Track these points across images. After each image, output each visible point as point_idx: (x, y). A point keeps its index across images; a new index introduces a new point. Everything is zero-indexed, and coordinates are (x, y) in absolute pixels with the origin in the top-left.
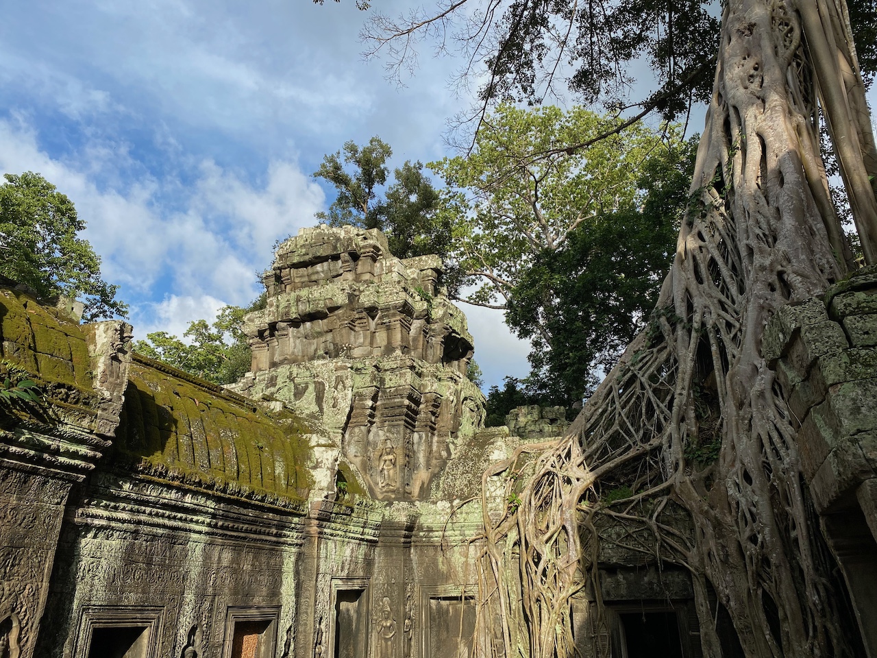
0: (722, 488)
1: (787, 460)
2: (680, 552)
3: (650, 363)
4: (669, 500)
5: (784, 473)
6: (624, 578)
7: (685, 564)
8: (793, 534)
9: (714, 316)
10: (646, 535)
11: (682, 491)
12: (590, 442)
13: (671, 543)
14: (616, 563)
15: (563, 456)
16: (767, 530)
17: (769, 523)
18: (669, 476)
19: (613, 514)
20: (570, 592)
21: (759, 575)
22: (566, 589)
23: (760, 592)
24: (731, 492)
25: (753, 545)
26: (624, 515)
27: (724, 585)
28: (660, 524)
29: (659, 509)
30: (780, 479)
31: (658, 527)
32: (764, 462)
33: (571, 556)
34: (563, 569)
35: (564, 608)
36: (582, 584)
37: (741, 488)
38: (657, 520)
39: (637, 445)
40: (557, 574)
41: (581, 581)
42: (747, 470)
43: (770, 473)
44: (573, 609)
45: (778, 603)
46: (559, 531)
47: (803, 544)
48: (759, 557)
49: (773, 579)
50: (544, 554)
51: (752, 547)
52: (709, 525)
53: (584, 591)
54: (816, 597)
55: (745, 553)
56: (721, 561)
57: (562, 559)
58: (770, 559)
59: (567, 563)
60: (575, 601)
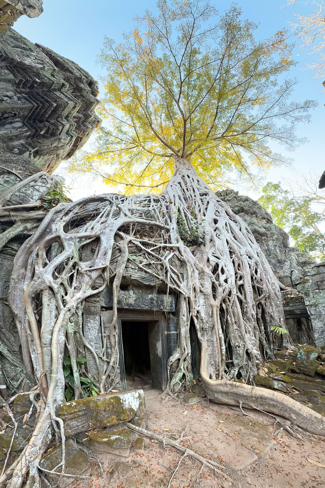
0: (205, 257)
4: (175, 254)
6: (134, 293)
7: (180, 290)
10: (159, 267)
13: (173, 277)
18: (174, 243)
19: (143, 247)
20: (88, 294)
21: (224, 300)
22: (83, 290)
24: (212, 259)
26: (149, 250)
31: (169, 266)
33: (97, 262)
34: (86, 271)
35: (77, 308)
36: (100, 289)
37: (221, 257)
38: (168, 261)
39: (159, 222)
40: (75, 274)
41: (100, 287)
42: (220, 252)
43: (231, 256)
44: (84, 311)
45: (232, 314)
46: (92, 239)
47: (249, 287)
48: (229, 290)
49: (231, 302)
50: (70, 248)
51: (226, 284)
52: (197, 272)
53: (99, 297)
54: (254, 311)
55: (219, 287)
56: (200, 291)
57: (85, 263)
58: (232, 292)
59: (90, 267)
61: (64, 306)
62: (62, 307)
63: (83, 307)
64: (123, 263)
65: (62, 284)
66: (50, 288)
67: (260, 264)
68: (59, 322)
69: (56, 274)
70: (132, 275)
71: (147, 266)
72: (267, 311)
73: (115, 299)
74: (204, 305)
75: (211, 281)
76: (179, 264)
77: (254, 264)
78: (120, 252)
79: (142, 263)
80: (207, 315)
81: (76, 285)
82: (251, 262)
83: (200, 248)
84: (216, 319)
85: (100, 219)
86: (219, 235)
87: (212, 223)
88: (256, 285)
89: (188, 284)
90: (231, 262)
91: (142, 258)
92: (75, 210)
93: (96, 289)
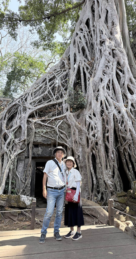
0: (84, 118)
1: (110, 109)
2: (65, 140)
3: (60, 74)
4: (64, 121)
5: (108, 114)
6: (41, 148)
7: (66, 144)
8: (107, 135)
10: (53, 132)
11: (69, 118)
12: (35, 96)
13: (62, 136)
14: (40, 142)
15: (24, 99)
16: (99, 133)
17: (100, 130)
18: (64, 112)
19: (42, 123)
20: (19, 153)
21: (93, 148)
22: (17, 151)
23: (91, 154)
24: (87, 119)
26: (46, 124)
29: (60, 124)
30: (107, 116)
31: (59, 130)
32: (101, 110)
33: (22, 138)
34: (18, 143)
35: (15, 159)
36: (24, 150)
37: (92, 118)
38: (58, 127)
39: (54, 100)
40: (14, 145)
41: (24, 148)
42: (95, 112)
43: (103, 114)
44: (18, 159)
45: (98, 157)
46: (18, 128)
47: (111, 137)
48: (95, 141)
49: (98, 149)
50: (10, 136)
51: (93, 138)
52: (77, 131)
53: (24, 153)
54: (113, 155)
55: (89, 140)
56: (79, 143)
57: (17, 139)
58: (98, 142)
59: (19, 141)
60: (19, 156)
61: (10, 159)
62: (9, 159)
63: (17, 158)
65: (10, 150)
66: (6, 152)
67: (124, 117)
68: (8, 165)
69: (8, 146)
70: (38, 140)
71: (46, 133)
72: (131, 154)
73: (30, 153)
74: (81, 152)
75: (86, 136)
76: (67, 127)
77: (121, 118)
78: (31, 129)
79: (43, 132)
80: (83, 158)
81: (15, 149)
82: (119, 116)
83: (83, 111)
84: (87, 161)
85: (18, 116)
86: (99, 96)
87: (99, 83)
88: (121, 135)
89: (71, 140)
90: (100, 120)
91: (43, 129)
92: (7, 116)
93: (23, 149)
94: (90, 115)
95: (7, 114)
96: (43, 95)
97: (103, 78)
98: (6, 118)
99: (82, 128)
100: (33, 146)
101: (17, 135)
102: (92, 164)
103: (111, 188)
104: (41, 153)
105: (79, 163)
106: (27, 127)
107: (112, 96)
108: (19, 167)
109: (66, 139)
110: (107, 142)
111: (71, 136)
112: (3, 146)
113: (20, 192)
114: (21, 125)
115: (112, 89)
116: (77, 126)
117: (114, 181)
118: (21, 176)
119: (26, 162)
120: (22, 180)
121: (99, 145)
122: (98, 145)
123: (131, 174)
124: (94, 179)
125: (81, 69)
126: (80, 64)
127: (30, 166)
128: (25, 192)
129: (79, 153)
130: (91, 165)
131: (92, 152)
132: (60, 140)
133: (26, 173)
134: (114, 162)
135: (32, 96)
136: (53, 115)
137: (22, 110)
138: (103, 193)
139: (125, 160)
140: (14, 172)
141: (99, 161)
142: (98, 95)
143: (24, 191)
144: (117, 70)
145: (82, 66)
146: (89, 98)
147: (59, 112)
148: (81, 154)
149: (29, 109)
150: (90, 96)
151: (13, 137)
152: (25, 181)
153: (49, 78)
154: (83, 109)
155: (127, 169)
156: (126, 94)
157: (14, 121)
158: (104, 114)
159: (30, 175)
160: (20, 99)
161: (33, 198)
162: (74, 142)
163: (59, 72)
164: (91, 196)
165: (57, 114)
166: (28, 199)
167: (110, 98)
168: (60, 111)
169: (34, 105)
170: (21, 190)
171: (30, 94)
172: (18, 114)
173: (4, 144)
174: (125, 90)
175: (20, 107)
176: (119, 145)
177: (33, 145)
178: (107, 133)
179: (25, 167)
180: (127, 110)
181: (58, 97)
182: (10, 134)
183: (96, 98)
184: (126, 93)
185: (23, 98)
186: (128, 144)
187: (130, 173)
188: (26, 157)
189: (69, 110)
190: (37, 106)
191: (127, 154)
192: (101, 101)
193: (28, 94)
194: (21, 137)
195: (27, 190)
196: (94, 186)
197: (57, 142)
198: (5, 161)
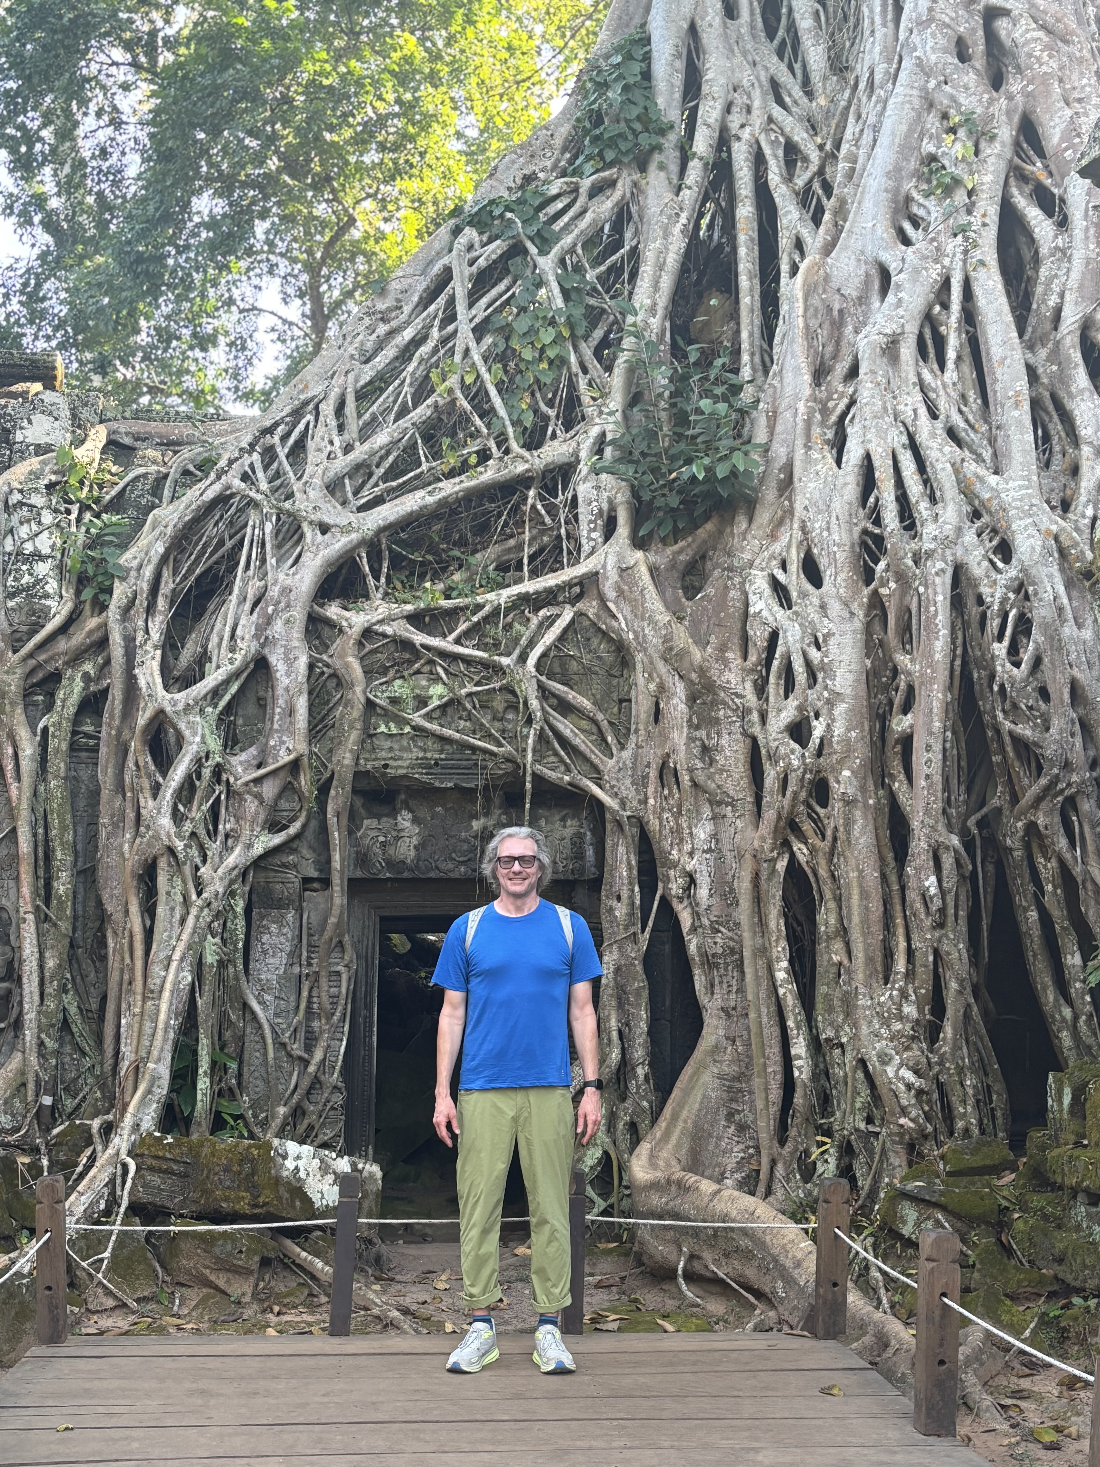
0: (734, 593)
1: (929, 530)
2: (587, 760)
3: (566, 219)
4: (580, 614)
5: (916, 563)
6: (415, 821)
7: (595, 790)
8: (900, 723)
9: (757, 119)
10: (499, 703)
11: (621, 592)
12: (367, 424)
13: (567, 733)
14: (405, 776)
16: (841, 709)
17: (849, 692)
18: (587, 548)
19: (418, 638)
20: (258, 849)
21: (794, 827)
22: (244, 839)
23: (782, 865)
24: (757, 605)
25: (797, 746)
26: (447, 643)
27: (687, 847)
28: (543, 678)
29: (551, 637)
30: (902, 578)
31: (541, 688)
32: (865, 532)
33: (274, 747)
34: (246, 784)
35: (232, 894)
36: (293, 829)
37: (794, 595)
38: (538, 666)
39: (507, 452)
40: (223, 797)
41: (293, 820)
42: (815, 551)
43: (876, 562)
44: (254, 898)
45: (828, 895)
46: (245, 675)
47: (928, 748)
48: (808, 776)
49: (829, 833)
50: (195, 734)
51: (793, 752)
52: (680, 689)
53: (295, 851)
54: (933, 879)
55: (767, 765)
56: (695, 785)
57: (244, 756)
58: (833, 784)
59: (259, 766)
60: (262, 878)
61: (199, 894)
62: (194, 897)
63: (247, 889)
64: (351, 727)
65: (194, 835)
66: (171, 851)
67: (1036, 594)
68: (185, 937)
69: (181, 807)
70: (391, 763)
71: (449, 710)
72: (1077, 870)
73: (336, 857)
74: (710, 850)
75: (745, 734)
76: (609, 658)
77: (1012, 596)
78: (339, 684)
79: (426, 705)
80: (724, 896)
81: (228, 826)
82: (995, 582)
83: (732, 534)
84: (744, 913)
85: (245, 583)
86: (853, 417)
87: (862, 300)
88: (1008, 725)
89: (635, 758)
90: (852, 614)
91: (424, 683)
92: (167, 586)
93: (285, 827)
94: (784, 566)
95: (166, 574)
96: (422, 412)
97: (893, 267)
98: (161, 603)
99: (714, 674)
100: (359, 802)
101: (240, 721)
102: (784, 943)
103: (904, 1112)
104: (413, 853)
105: (693, 929)
106: (311, 667)
107: (957, 420)
108: (265, 952)
109: (596, 756)
110: (902, 777)
111: (637, 731)
112: (151, 803)
113: (275, 1124)
114: (266, 651)
115: (959, 358)
116: (683, 654)
117: (937, 1069)
118: (277, 1015)
119: (311, 916)
120: (286, 1037)
121: (837, 806)
122: (831, 801)
123: (1076, 1018)
124: (799, 1048)
125: (736, 166)
126: (735, 121)
127: (340, 944)
128: (306, 1122)
129: (691, 854)
130: (780, 951)
131: (787, 856)
132: (552, 759)
133: (315, 993)
134: (941, 925)
135: (341, 428)
136: (503, 567)
137: (268, 538)
138: (849, 1142)
139: (1033, 915)
140: (232, 982)
141: (832, 921)
142: (852, 403)
143: (297, 1113)
144: (1015, 191)
145: (746, 134)
146: (779, 428)
147: (546, 539)
148: (704, 868)
149: (324, 529)
150: (788, 415)
151: (215, 744)
152: (309, 1048)
153: (471, 263)
154: (732, 522)
155: (1048, 980)
156: (1065, 401)
157: (218, 625)
158: (882, 565)
159: (340, 1008)
160: (256, 457)
161: (360, 1166)
162: (653, 774)
163: (559, 205)
164: (773, 1163)
165: (532, 558)
166: (325, 1169)
167: (940, 432)
168: (559, 536)
169: (355, 493)
170: (282, 1110)
171: (328, 409)
172: (247, 567)
173: (156, 790)
174: (1060, 364)
175: (253, 518)
176: (995, 802)
177: (355, 791)
178: (906, 709)
179: (305, 954)
180: (1062, 538)
181: (546, 419)
182: (191, 725)
183: (830, 435)
184: (1071, 396)
185: (279, 449)
186: (1060, 798)
187: (1067, 1012)
188: (306, 881)
189: (623, 530)
190: (378, 501)
191: (1047, 868)
192: (868, 457)
193: (311, 406)
194: (272, 743)
195: (320, 1107)
196: (798, 1099)
197: (528, 778)
198: (161, 910)
